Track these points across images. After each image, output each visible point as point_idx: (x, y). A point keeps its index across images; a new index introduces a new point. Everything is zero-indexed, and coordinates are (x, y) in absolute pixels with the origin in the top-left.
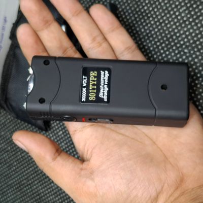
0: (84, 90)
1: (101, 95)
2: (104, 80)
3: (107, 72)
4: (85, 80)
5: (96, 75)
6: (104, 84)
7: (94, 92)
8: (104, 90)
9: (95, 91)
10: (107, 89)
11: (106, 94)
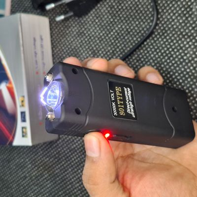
0: (113, 104)
1: (128, 111)
2: (128, 96)
3: (129, 89)
4: (113, 95)
5: (120, 90)
6: (129, 101)
7: (122, 108)
8: (130, 107)
9: (123, 106)
10: (132, 106)
11: (132, 110)
